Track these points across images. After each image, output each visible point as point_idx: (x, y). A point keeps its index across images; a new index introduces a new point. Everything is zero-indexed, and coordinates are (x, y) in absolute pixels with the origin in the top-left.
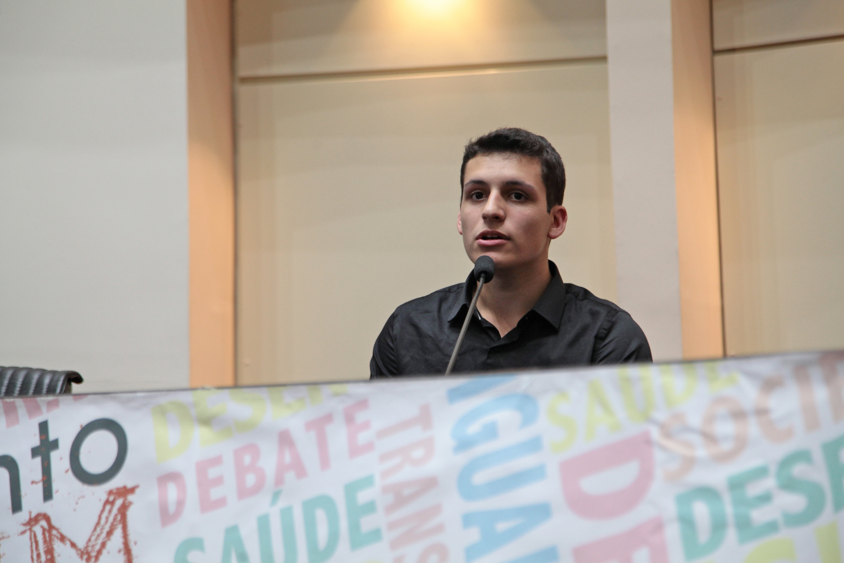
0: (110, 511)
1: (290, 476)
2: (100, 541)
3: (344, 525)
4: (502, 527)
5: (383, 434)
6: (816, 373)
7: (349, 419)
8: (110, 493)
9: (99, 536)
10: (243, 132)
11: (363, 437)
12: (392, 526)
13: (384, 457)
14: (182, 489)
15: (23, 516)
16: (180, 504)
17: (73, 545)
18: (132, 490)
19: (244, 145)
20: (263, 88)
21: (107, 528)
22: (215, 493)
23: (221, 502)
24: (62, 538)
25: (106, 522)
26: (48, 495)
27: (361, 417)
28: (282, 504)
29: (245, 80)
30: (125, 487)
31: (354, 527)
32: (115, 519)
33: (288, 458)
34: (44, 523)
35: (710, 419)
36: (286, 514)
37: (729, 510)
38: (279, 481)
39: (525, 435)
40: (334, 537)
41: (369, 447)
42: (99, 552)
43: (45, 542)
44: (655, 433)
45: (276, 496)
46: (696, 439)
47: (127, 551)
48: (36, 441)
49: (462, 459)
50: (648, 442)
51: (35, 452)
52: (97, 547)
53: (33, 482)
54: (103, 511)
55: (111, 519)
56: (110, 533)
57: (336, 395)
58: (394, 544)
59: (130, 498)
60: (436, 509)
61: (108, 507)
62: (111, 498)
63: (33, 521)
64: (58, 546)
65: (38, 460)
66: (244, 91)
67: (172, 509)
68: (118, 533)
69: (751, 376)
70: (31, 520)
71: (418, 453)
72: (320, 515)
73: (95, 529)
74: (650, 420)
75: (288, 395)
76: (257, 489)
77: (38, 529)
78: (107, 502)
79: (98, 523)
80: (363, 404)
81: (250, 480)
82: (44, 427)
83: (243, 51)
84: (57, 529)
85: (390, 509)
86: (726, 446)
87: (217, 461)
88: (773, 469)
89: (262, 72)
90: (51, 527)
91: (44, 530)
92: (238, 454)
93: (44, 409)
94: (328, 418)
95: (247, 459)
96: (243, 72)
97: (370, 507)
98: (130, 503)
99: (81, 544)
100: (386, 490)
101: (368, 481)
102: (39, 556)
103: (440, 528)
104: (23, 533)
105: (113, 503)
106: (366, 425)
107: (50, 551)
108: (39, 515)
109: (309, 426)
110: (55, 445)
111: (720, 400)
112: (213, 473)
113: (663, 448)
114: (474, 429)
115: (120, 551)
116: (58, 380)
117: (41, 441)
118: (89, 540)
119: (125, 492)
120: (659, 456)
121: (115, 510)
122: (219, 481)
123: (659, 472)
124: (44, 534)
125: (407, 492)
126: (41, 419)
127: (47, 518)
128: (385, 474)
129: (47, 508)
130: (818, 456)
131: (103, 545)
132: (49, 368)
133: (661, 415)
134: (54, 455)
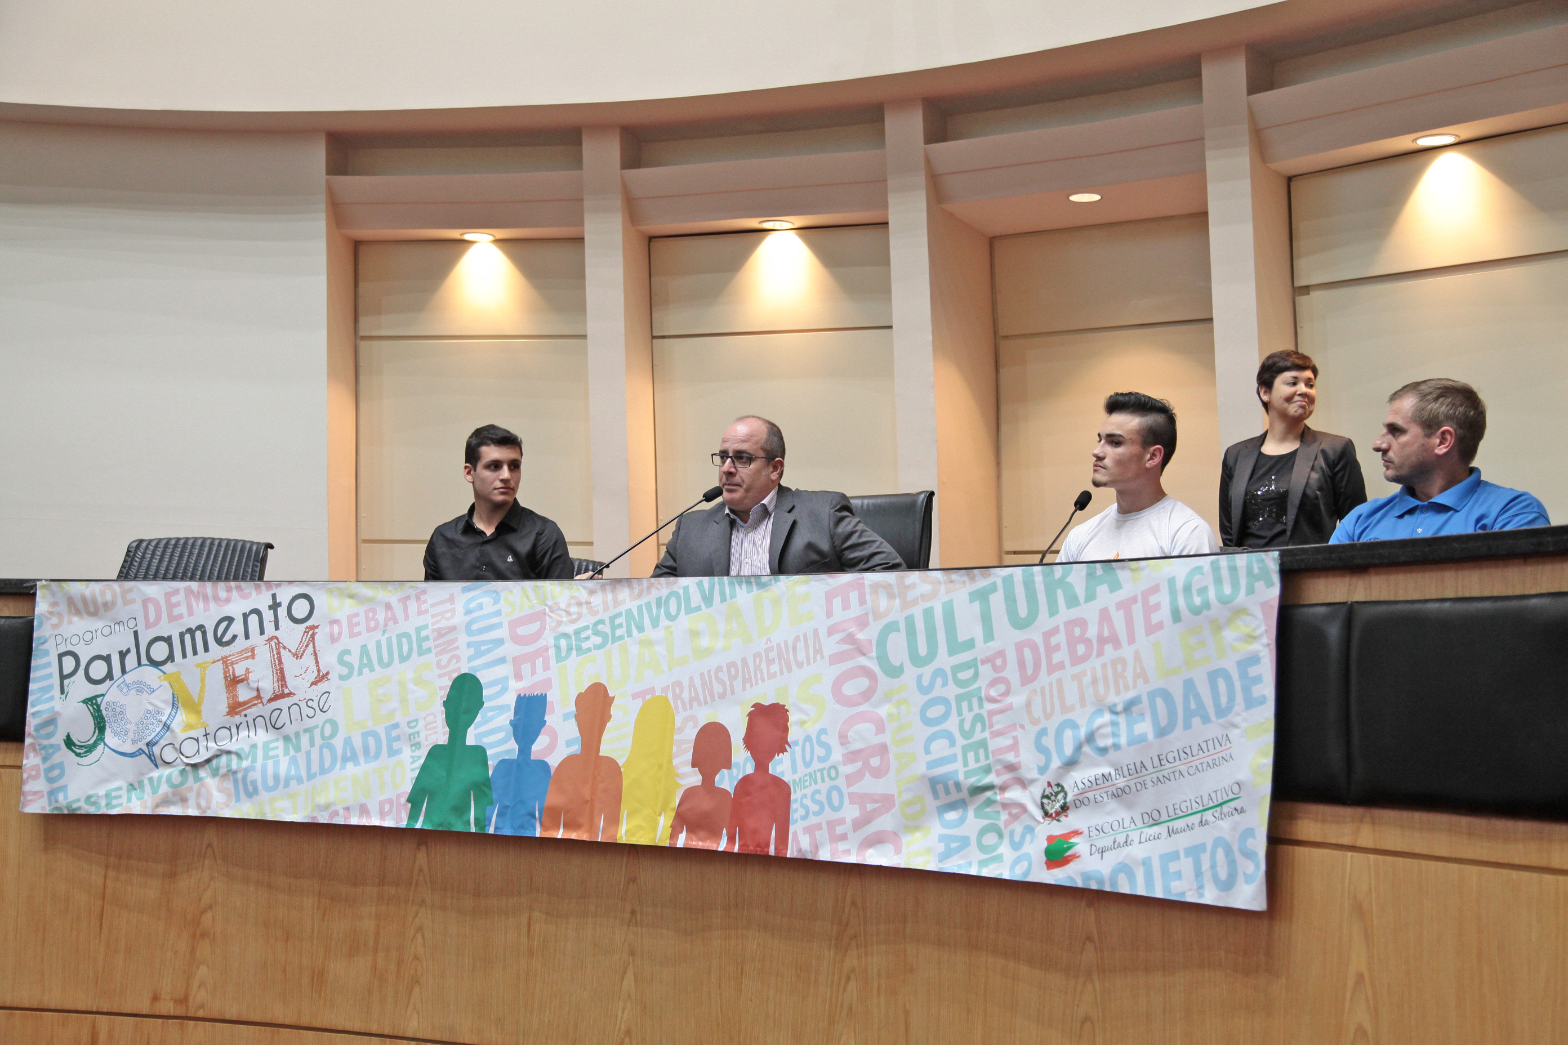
0: (307, 636)
1: (391, 623)
2: (302, 650)
3: (415, 645)
4: (483, 648)
5: (433, 605)
6: (608, 588)
7: (418, 598)
8: (307, 628)
9: (302, 647)
10: (362, 370)
11: (423, 607)
12: (436, 646)
13: (433, 616)
14: (341, 627)
15: (266, 637)
16: (340, 634)
17: (290, 651)
18: (317, 627)
19: (362, 378)
20: (375, 343)
21: (305, 644)
22: (356, 630)
23: (359, 634)
24: (285, 648)
25: (305, 641)
26: (277, 628)
27: (423, 598)
28: (387, 635)
29: (363, 338)
30: (314, 625)
31: (420, 646)
32: (309, 640)
33: (390, 616)
34: (275, 640)
35: (569, 605)
36: (389, 640)
37: (574, 643)
38: (386, 625)
39: (494, 609)
40: (410, 651)
41: (427, 611)
42: (302, 655)
43: (276, 649)
44: (547, 610)
45: (384, 631)
46: (563, 613)
47: (315, 654)
48: (271, 603)
49: (467, 618)
50: (545, 614)
51: (270, 608)
52: (301, 652)
53: (270, 622)
54: (303, 636)
55: (307, 640)
56: (307, 646)
57: (412, 587)
58: (437, 655)
59: (316, 630)
60: (456, 640)
61: (306, 634)
62: (307, 630)
63: (270, 639)
64: (282, 651)
65: (272, 611)
66: (363, 345)
67: (336, 636)
68: (311, 645)
69: (585, 588)
70: (269, 639)
71: (448, 615)
72: (404, 640)
73: (300, 644)
74: (547, 605)
75: (390, 586)
76: (375, 628)
77: (273, 643)
78: (305, 632)
79: (301, 642)
80: (424, 592)
81: (372, 624)
82: (274, 596)
83: (362, 320)
84: (282, 643)
85: (435, 639)
86: (574, 617)
87: (357, 615)
88: (591, 626)
89: (375, 333)
90: (279, 643)
91: (276, 643)
92: (367, 612)
93: (274, 588)
94: (408, 597)
95: (371, 615)
96: (362, 333)
97: (427, 638)
98: (317, 633)
99: (294, 651)
100: (433, 631)
101: (426, 626)
102: (274, 655)
103: (457, 648)
104: (266, 644)
105: (308, 632)
106: (426, 601)
107: (279, 653)
108: (273, 636)
109: (399, 601)
110: (280, 605)
111: (573, 597)
112: (355, 620)
113: (549, 616)
114: (473, 605)
115: (312, 654)
116: (261, 548)
117: (273, 602)
118: (297, 649)
119: (314, 627)
120: (548, 619)
121: (309, 636)
122: (358, 624)
123: (548, 626)
124: (276, 645)
125: (442, 632)
126: (273, 592)
127: (277, 638)
128: (433, 624)
129: (277, 633)
130: (607, 622)
131: (304, 651)
132: (255, 541)
133: (550, 603)
134: (279, 609)
